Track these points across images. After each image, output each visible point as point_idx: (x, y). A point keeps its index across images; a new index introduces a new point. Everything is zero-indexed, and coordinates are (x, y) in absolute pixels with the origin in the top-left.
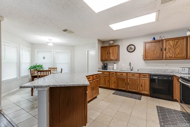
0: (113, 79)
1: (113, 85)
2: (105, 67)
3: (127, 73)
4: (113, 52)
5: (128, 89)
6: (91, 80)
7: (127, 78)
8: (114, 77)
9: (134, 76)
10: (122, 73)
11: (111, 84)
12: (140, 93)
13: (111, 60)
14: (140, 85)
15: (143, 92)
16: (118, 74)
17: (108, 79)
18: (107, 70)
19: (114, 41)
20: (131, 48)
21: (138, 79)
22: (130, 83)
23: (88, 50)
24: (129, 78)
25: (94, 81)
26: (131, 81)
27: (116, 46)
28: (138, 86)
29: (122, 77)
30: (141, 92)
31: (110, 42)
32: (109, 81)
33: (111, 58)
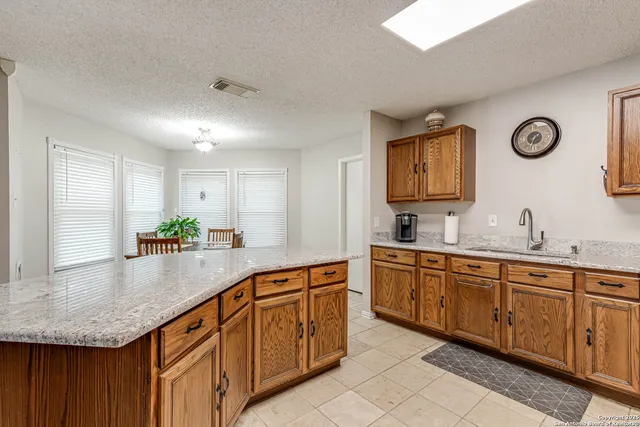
0: (435, 287)
1: (435, 313)
2: (404, 231)
3: (503, 263)
4: (438, 162)
5: (510, 343)
6: (299, 290)
7: (503, 288)
8: (439, 277)
9: (545, 282)
10: (475, 263)
11: (425, 309)
12: (580, 376)
13: (431, 199)
14: (582, 335)
15: (599, 377)
16: (456, 263)
17: (411, 286)
18: (411, 241)
19: (446, 110)
20: (535, 138)
21: (571, 300)
22: (520, 315)
23: (345, 160)
24: (515, 291)
25: (316, 296)
26: (523, 305)
27: (452, 132)
28: (570, 339)
29: (479, 280)
30: (583, 372)
31: (427, 119)
32: (415, 296)
33: (431, 190)
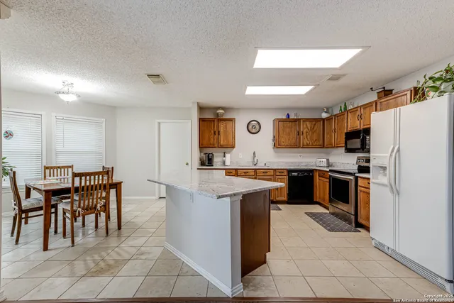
2: (209, 161)
3: (255, 170)
4: (225, 131)
10: (246, 171)
13: (222, 147)
15: (279, 199)
16: (240, 172)
19: (225, 109)
20: (254, 127)
21: (273, 178)
23: (160, 121)
27: (231, 120)
30: (276, 199)
31: (217, 112)
33: (222, 143)
